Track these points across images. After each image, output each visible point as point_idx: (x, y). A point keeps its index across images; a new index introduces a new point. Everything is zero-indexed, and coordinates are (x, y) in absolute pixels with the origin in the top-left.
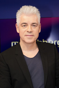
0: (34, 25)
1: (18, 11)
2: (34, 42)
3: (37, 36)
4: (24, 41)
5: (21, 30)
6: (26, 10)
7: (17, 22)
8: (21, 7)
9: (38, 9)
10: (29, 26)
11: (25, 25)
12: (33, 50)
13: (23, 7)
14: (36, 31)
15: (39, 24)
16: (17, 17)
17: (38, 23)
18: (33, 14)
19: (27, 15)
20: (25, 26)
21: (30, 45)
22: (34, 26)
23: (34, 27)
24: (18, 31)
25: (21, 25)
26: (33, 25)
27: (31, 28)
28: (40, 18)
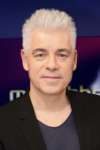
0: (62, 53)
1: (27, 21)
2: (61, 92)
3: (67, 78)
4: (39, 90)
5: (32, 64)
6: (45, 19)
7: (24, 45)
8: (34, 12)
9: (70, 18)
10: (52, 55)
11: (42, 53)
12: (59, 111)
13: (38, 12)
14: (67, 66)
15: (74, 50)
16: (24, 36)
17: (71, 48)
18: (60, 29)
19: (46, 32)
20: (41, 55)
21: (52, 98)
22: (62, 55)
23: (61, 58)
24: (26, 67)
25: (33, 53)
26: (60, 53)
27: (55, 61)
28: (75, 39)
